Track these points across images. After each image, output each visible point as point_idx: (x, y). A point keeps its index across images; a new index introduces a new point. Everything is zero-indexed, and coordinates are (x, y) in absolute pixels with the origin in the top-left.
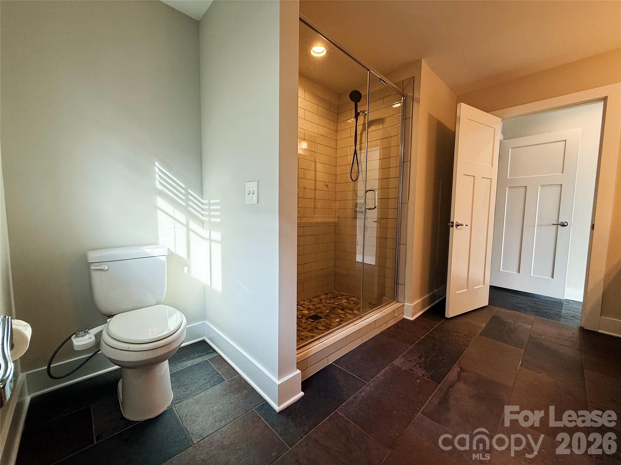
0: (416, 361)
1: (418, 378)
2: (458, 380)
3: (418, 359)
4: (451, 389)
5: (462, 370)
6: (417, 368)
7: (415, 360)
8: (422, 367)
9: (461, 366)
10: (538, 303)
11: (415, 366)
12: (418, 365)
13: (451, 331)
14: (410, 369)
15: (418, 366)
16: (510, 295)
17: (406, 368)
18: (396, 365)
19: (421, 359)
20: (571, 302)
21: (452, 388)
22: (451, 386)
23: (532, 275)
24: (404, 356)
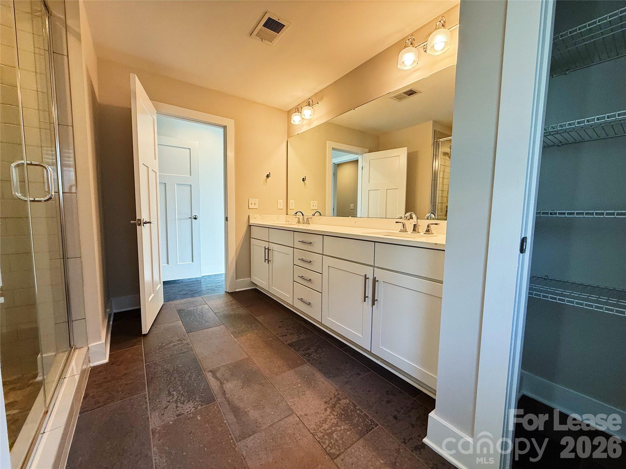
0: (171, 401)
1: (195, 414)
2: (222, 383)
3: (170, 397)
4: (227, 396)
5: (213, 372)
6: (182, 407)
7: (169, 402)
8: (184, 401)
9: (208, 370)
10: (191, 285)
11: (177, 407)
12: (179, 403)
13: (164, 345)
14: (178, 415)
15: (179, 405)
16: (169, 286)
17: (173, 419)
18: (158, 427)
19: (173, 395)
20: (205, 277)
21: (226, 394)
22: (224, 393)
23: (178, 264)
24: (153, 410)
